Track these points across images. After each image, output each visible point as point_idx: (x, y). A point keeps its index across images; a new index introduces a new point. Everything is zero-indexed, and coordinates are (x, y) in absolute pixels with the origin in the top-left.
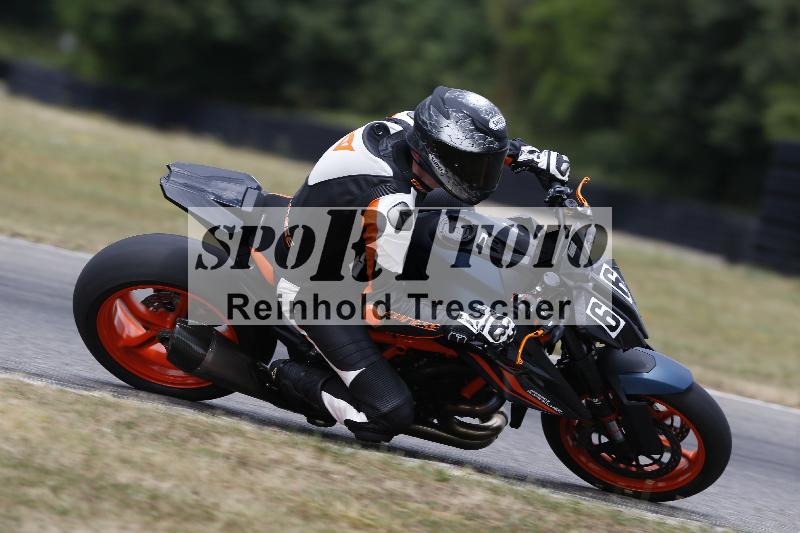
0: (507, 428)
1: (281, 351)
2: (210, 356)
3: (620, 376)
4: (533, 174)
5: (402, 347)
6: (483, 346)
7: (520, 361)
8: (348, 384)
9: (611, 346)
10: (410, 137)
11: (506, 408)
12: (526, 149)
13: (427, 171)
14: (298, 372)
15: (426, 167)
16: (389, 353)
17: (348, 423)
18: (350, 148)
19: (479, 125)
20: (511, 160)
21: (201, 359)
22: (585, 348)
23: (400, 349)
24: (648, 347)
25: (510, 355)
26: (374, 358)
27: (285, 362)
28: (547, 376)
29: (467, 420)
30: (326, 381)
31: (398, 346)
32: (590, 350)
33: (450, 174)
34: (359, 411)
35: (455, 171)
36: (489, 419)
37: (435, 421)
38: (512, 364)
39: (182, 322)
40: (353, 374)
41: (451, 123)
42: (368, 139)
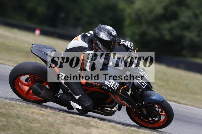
0: (118, 111)
1: (61, 91)
2: (43, 92)
3: (146, 98)
4: (124, 47)
5: (91, 90)
6: (111, 90)
7: (120, 94)
8: (77, 99)
9: (143, 90)
10: (93, 37)
11: (117, 106)
12: (122, 41)
13: (97, 46)
14: (65, 96)
15: (97, 44)
16: (87, 92)
17: (77, 109)
18: (78, 40)
19: (110, 34)
20: (118, 43)
21: (40, 93)
22: (137, 91)
23: (91, 91)
24: (153, 91)
25: (118, 92)
26: (84, 93)
27: (62, 94)
28: (128, 98)
29: (107, 109)
30: (72, 99)
31: (90, 90)
32: (138, 91)
33: (102, 46)
34: (80, 106)
35: (104, 45)
36: (113, 108)
37: (99, 109)
38: (118, 94)
39: (36, 84)
40: (78, 97)
41: (103, 33)
42: (82, 38)
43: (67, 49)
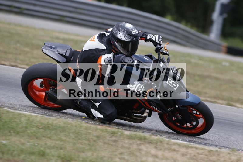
3: (179, 100)
8: (97, 107)
12: (149, 35)
14: (85, 103)
15: (115, 46)
17: (98, 118)
20: (145, 39)
30: (92, 106)
33: (121, 48)
34: (101, 114)
39: (51, 89)
40: (99, 104)
41: (120, 33)
42: (99, 38)
43: (82, 50)
